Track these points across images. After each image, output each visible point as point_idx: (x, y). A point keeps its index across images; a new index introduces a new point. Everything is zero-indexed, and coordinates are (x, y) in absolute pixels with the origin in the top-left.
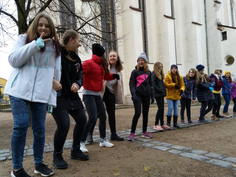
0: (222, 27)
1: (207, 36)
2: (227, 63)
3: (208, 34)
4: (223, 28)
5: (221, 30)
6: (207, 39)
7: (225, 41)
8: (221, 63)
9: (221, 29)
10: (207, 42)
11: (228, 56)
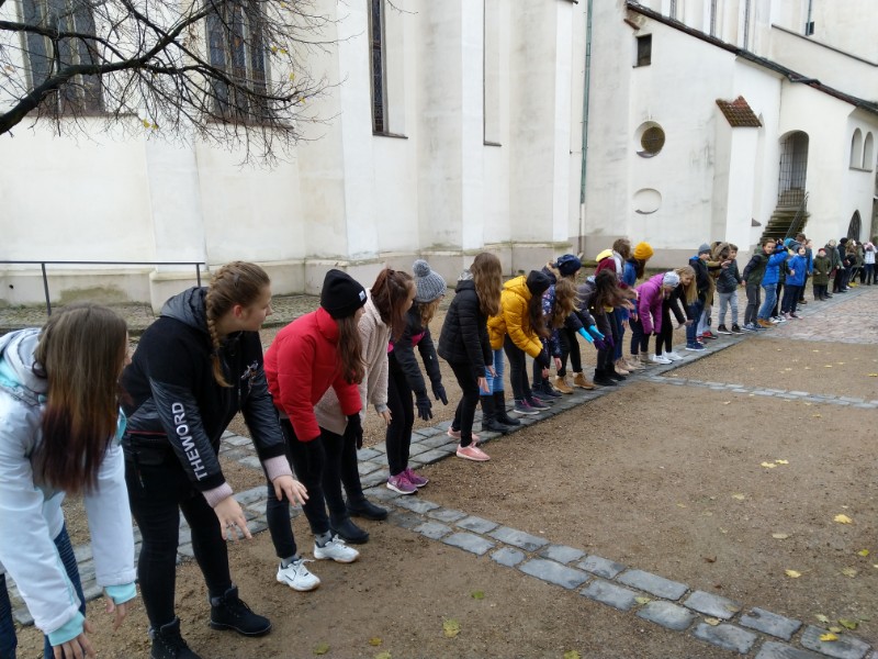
0: (640, 17)
1: (589, 44)
2: (641, 149)
3: (593, 37)
4: (644, 21)
5: (636, 28)
6: (588, 55)
7: (644, 70)
8: (624, 146)
9: (637, 24)
10: (588, 65)
11: (647, 123)
